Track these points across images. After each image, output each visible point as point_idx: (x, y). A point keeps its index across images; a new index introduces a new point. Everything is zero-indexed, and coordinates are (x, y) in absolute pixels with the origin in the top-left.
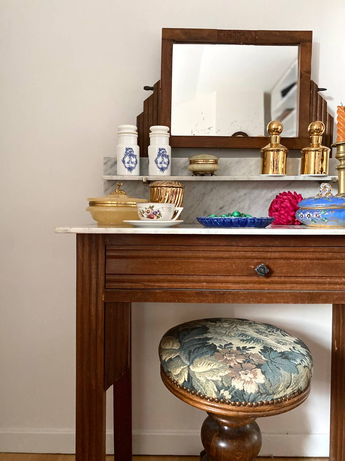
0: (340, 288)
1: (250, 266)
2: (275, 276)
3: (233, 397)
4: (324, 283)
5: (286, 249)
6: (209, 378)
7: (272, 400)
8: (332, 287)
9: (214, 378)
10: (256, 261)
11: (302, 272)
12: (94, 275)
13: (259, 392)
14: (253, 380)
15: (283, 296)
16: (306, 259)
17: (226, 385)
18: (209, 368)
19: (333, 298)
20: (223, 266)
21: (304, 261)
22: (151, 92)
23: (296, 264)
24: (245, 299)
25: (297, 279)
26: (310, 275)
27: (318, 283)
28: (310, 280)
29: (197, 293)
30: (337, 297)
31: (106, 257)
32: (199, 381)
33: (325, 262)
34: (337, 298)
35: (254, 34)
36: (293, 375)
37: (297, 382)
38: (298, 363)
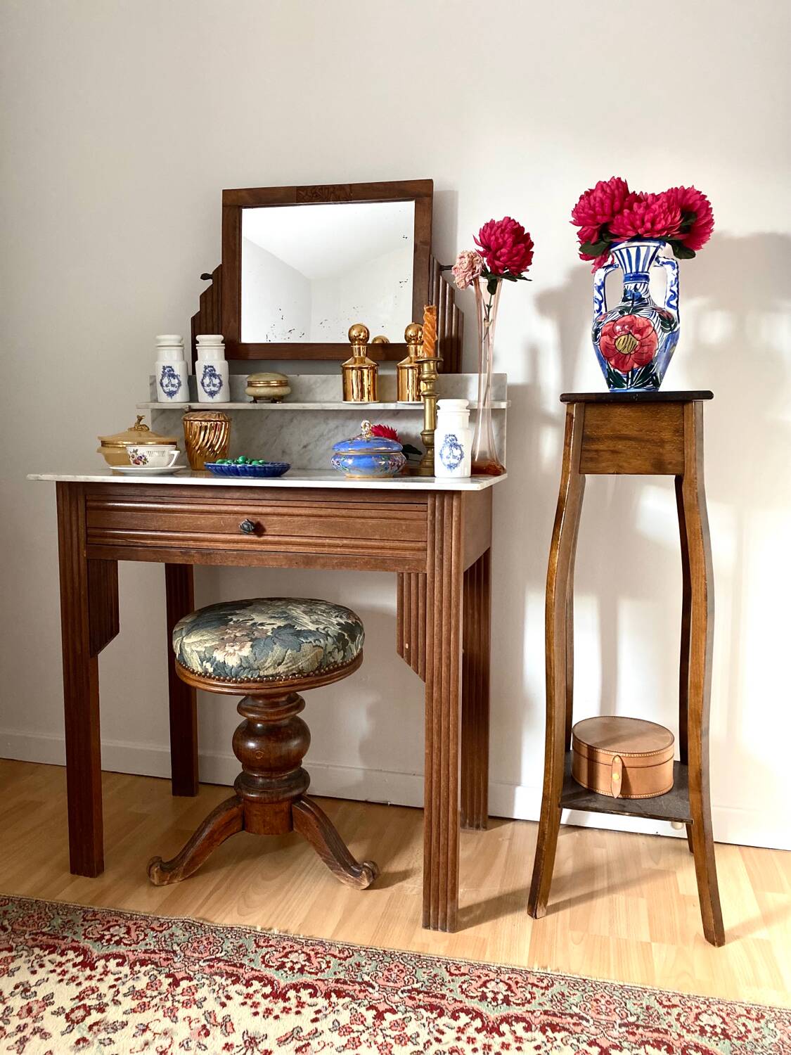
0: (341, 551)
2: (267, 535)
3: (214, 670)
4: (323, 545)
5: (279, 503)
6: (194, 649)
7: (259, 676)
8: (331, 549)
9: (199, 649)
10: (246, 516)
11: (297, 530)
12: (74, 528)
13: (241, 666)
14: (236, 652)
15: (276, 558)
16: (300, 515)
17: (207, 656)
18: (199, 639)
20: (211, 522)
21: (299, 518)
22: (210, 282)
23: (290, 521)
25: (292, 538)
26: (306, 535)
27: (316, 545)
28: (306, 540)
29: (181, 552)
31: (86, 508)
32: (186, 651)
33: (323, 519)
34: (336, 563)
35: (348, 190)
36: (289, 652)
37: (294, 660)
38: (308, 641)
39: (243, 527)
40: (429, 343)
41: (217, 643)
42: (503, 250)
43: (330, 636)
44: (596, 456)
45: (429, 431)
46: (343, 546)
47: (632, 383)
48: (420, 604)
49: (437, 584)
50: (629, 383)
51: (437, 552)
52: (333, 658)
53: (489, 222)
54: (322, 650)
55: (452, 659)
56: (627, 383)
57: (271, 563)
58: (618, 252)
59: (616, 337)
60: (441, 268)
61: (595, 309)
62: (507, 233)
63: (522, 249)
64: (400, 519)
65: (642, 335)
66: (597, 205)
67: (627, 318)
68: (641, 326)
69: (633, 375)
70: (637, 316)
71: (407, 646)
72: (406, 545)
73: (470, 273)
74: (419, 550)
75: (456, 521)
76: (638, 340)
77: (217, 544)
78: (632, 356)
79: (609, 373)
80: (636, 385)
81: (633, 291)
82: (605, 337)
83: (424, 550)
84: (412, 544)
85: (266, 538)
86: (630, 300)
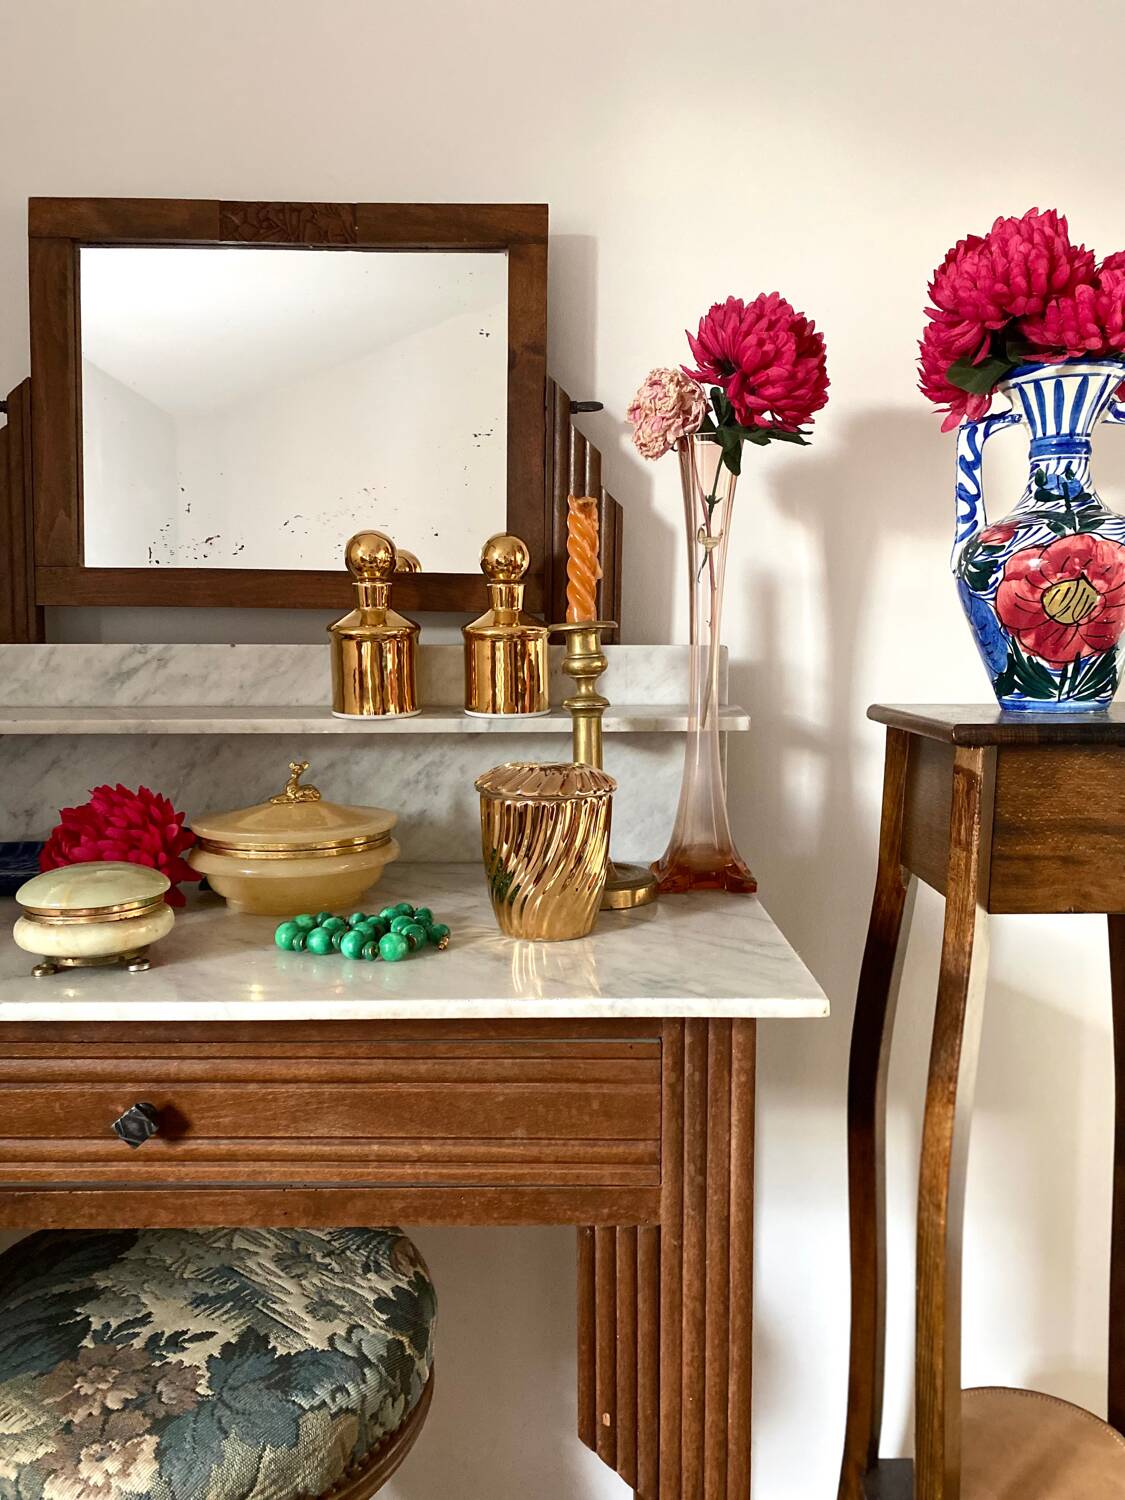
0: (416, 1176)
1: (111, 1107)
2: (198, 1138)
4: (364, 1160)
5: (228, 1049)
8: (387, 1170)
10: (130, 1088)
11: (284, 1122)
14: (114, 1482)
15: (222, 1203)
16: (295, 1080)
19: (392, 1208)
20: (22, 1107)
21: (292, 1088)
23: (263, 1099)
24: (98, 1215)
25: (271, 1144)
26: (312, 1135)
27: (341, 1159)
28: (314, 1148)
30: (404, 1205)
33: (359, 1089)
34: (403, 1210)
35: (347, 217)
36: (268, 1455)
37: (284, 1474)
38: (316, 1402)
39: (125, 1127)
40: (583, 583)
41: (51, 1448)
42: (774, 372)
43: (369, 1363)
44: (1028, 871)
46: (418, 1161)
47: (1072, 689)
48: (642, 1306)
49: (689, 1254)
50: (1066, 688)
51: (689, 1168)
52: (382, 1425)
53: (722, 301)
54: (354, 1418)
55: (731, 1446)
56: (1060, 688)
57: (208, 1217)
59: (1047, 585)
60: (573, 407)
61: (960, 513)
64: (584, 1082)
65: (1109, 582)
66: (1016, 271)
67: (1071, 542)
68: (1107, 562)
69: (1076, 671)
70: (1096, 538)
71: (607, 1420)
72: (602, 1150)
73: (680, 421)
74: (638, 1162)
75: (739, 1086)
76: (1098, 593)
77: (47, 1168)
78: (1080, 628)
79: (1014, 663)
80: (1079, 693)
81: (1064, 476)
82: (1014, 583)
83: (651, 1163)
84: (620, 1149)
85: (194, 1147)
86: (1059, 497)
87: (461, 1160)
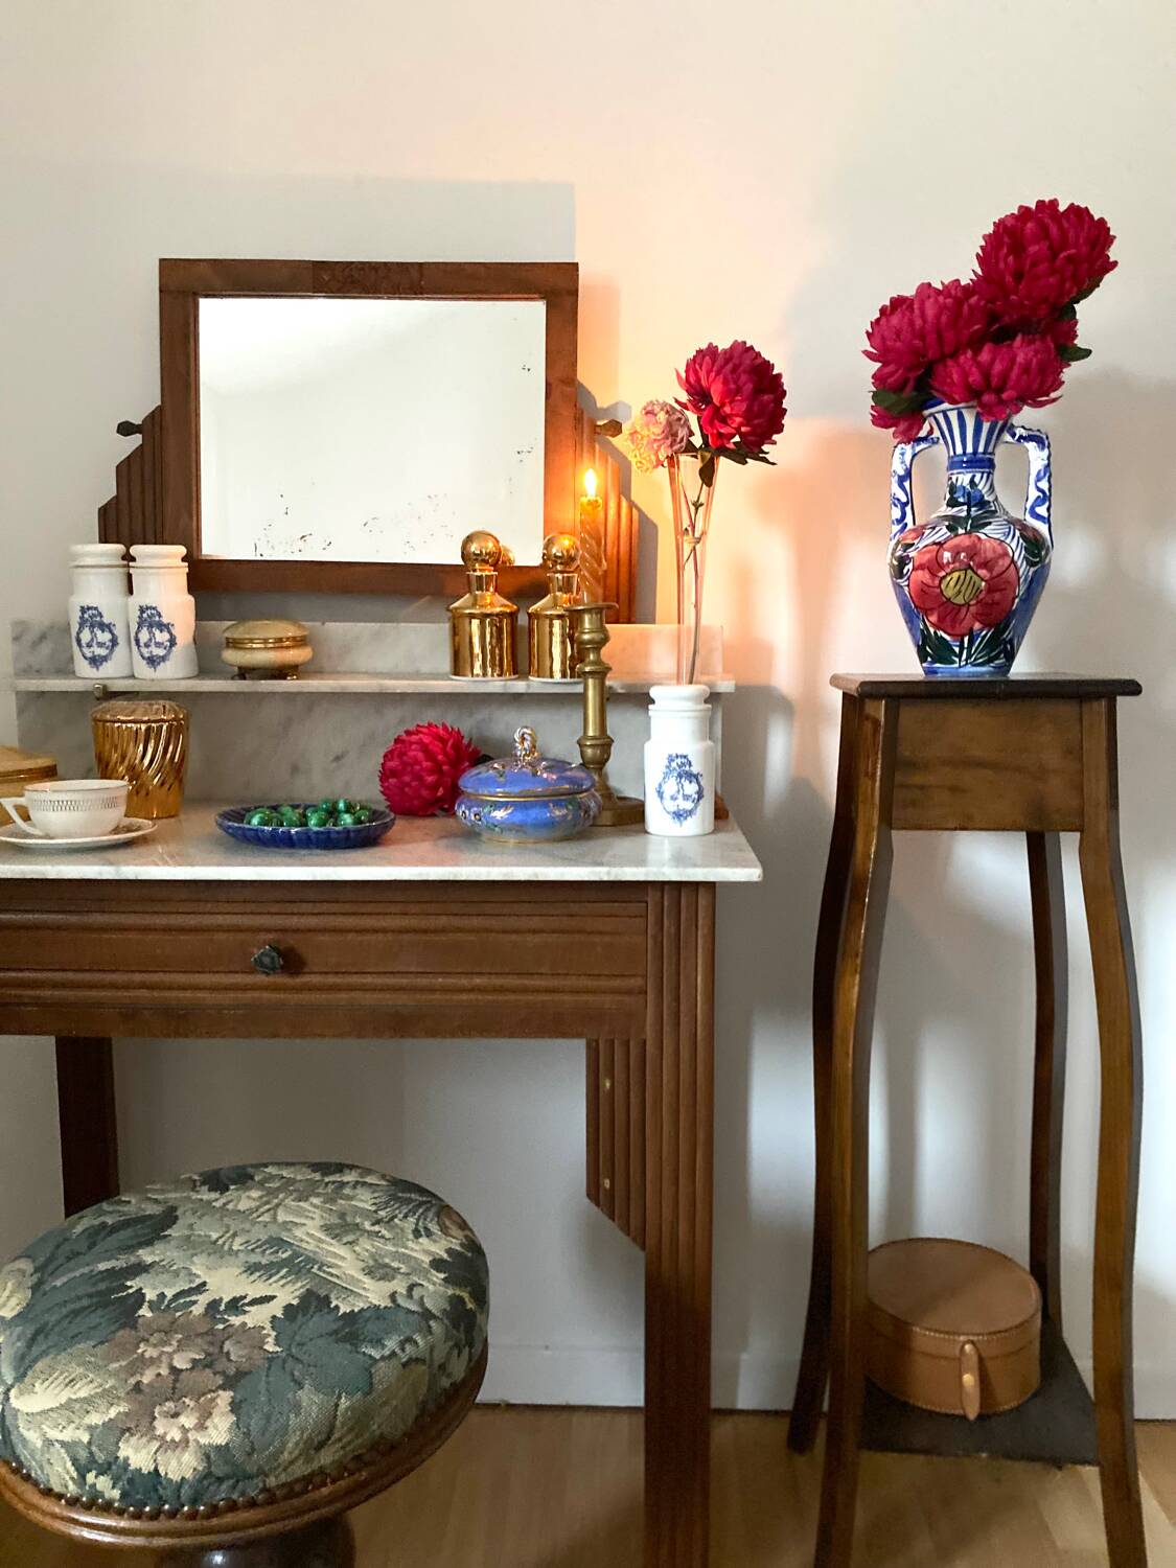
0: (470, 1001)
1: (251, 948)
2: (311, 973)
4: (432, 990)
5: (335, 907)
8: (449, 997)
11: (375, 961)
16: (384, 931)
21: (380, 936)
22: (136, 440)
23: (360, 944)
24: (239, 1028)
25: (365, 978)
26: (395, 971)
28: (396, 980)
33: (431, 937)
35: (416, 274)
39: (261, 960)
40: (592, 573)
44: (922, 797)
45: (593, 738)
46: (472, 990)
47: (968, 657)
48: (634, 1100)
49: (667, 1059)
50: (964, 657)
51: (667, 997)
53: (703, 347)
56: (960, 656)
58: (940, 417)
59: (943, 574)
60: (597, 429)
61: (894, 517)
62: (744, 372)
63: (769, 402)
64: (592, 933)
65: (991, 571)
66: (929, 329)
67: (963, 539)
68: (990, 555)
69: (971, 643)
70: (983, 537)
71: (606, 1183)
72: (604, 983)
73: (669, 442)
74: (629, 992)
75: (702, 936)
76: (982, 580)
77: (200, 995)
78: (971, 608)
79: (926, 636)
80: (975, 660)
81: (968, 487)
82: (920, 572)
83: (640, 993)
84: (617, 983)
85: (309, 979)
86: (963, 504)
87: (502, 990)
